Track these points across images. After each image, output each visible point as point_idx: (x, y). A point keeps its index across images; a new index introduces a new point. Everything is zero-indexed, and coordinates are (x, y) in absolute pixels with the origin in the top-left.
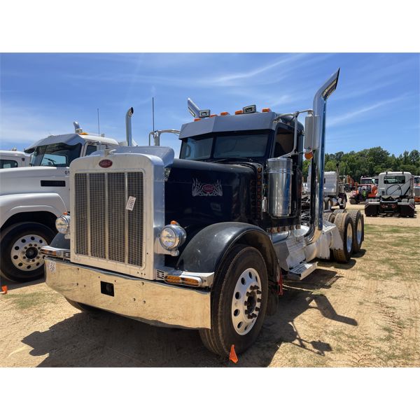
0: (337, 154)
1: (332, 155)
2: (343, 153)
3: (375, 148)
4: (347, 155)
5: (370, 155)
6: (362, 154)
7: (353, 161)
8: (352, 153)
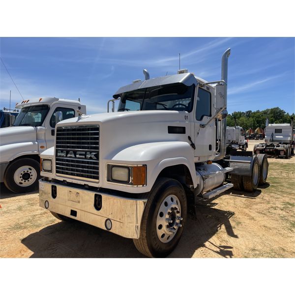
0: (247, 112)
1: (243, 113)
2: (251, 111)
3: (275, 108)
4: (254, 113)
5: (271, 113)
6: (265, 113)
7: (259, 117)
8: (258, 112)
